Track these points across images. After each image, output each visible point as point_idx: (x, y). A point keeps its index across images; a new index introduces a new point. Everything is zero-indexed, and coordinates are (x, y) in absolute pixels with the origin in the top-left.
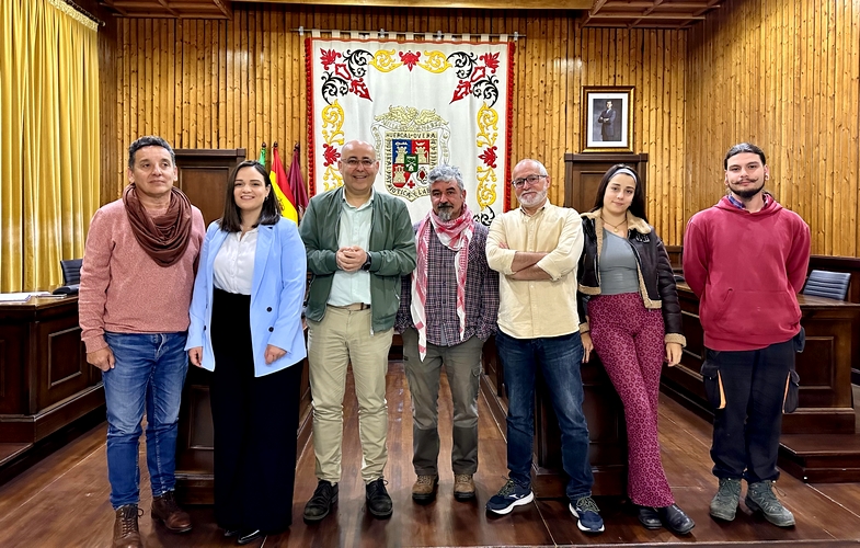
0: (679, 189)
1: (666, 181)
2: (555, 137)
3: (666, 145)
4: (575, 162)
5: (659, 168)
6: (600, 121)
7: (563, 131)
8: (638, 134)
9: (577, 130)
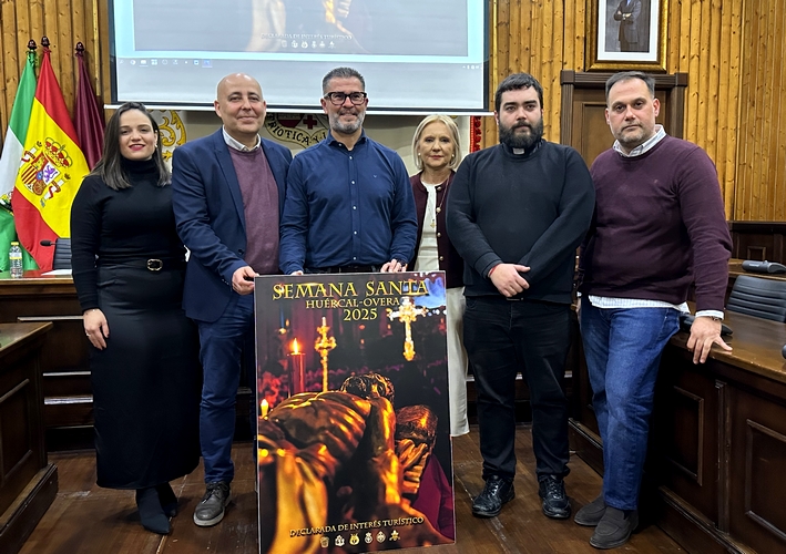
0: (730, 132)
1: (712, 118)
2: (547, 44)
3: (713, 62)
4: (578, 87)
5: (702, 98)
6: (617, 18)
7: (558, 33)
8: (673, 40)
9: (580, 32)
